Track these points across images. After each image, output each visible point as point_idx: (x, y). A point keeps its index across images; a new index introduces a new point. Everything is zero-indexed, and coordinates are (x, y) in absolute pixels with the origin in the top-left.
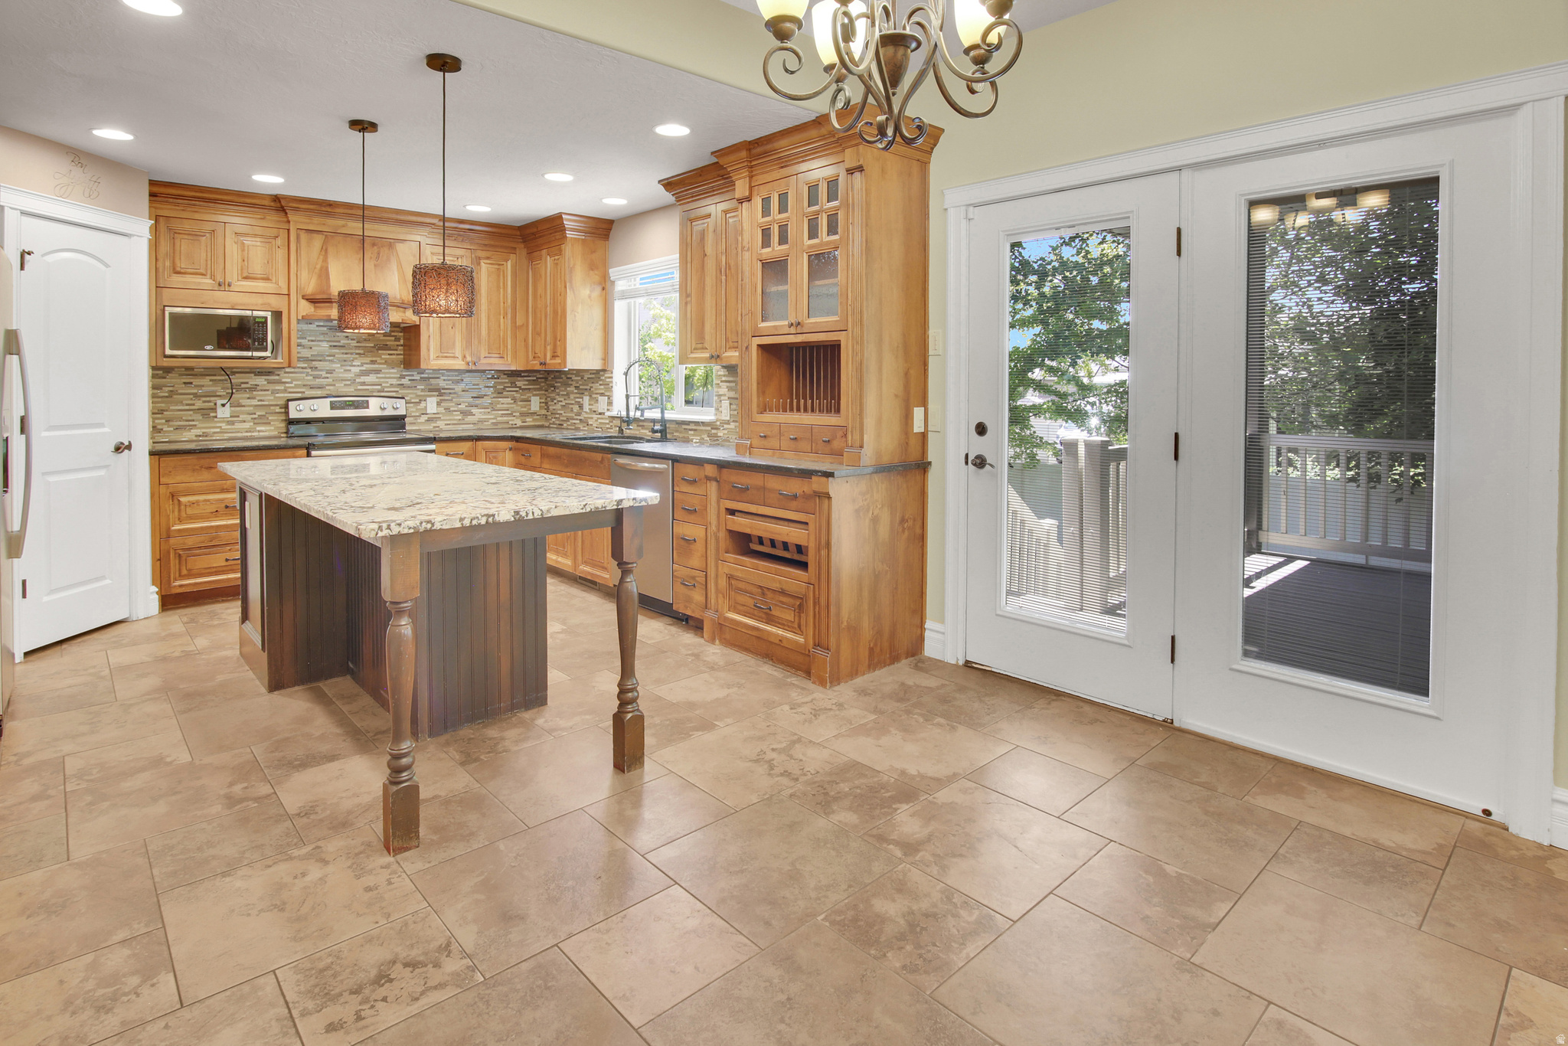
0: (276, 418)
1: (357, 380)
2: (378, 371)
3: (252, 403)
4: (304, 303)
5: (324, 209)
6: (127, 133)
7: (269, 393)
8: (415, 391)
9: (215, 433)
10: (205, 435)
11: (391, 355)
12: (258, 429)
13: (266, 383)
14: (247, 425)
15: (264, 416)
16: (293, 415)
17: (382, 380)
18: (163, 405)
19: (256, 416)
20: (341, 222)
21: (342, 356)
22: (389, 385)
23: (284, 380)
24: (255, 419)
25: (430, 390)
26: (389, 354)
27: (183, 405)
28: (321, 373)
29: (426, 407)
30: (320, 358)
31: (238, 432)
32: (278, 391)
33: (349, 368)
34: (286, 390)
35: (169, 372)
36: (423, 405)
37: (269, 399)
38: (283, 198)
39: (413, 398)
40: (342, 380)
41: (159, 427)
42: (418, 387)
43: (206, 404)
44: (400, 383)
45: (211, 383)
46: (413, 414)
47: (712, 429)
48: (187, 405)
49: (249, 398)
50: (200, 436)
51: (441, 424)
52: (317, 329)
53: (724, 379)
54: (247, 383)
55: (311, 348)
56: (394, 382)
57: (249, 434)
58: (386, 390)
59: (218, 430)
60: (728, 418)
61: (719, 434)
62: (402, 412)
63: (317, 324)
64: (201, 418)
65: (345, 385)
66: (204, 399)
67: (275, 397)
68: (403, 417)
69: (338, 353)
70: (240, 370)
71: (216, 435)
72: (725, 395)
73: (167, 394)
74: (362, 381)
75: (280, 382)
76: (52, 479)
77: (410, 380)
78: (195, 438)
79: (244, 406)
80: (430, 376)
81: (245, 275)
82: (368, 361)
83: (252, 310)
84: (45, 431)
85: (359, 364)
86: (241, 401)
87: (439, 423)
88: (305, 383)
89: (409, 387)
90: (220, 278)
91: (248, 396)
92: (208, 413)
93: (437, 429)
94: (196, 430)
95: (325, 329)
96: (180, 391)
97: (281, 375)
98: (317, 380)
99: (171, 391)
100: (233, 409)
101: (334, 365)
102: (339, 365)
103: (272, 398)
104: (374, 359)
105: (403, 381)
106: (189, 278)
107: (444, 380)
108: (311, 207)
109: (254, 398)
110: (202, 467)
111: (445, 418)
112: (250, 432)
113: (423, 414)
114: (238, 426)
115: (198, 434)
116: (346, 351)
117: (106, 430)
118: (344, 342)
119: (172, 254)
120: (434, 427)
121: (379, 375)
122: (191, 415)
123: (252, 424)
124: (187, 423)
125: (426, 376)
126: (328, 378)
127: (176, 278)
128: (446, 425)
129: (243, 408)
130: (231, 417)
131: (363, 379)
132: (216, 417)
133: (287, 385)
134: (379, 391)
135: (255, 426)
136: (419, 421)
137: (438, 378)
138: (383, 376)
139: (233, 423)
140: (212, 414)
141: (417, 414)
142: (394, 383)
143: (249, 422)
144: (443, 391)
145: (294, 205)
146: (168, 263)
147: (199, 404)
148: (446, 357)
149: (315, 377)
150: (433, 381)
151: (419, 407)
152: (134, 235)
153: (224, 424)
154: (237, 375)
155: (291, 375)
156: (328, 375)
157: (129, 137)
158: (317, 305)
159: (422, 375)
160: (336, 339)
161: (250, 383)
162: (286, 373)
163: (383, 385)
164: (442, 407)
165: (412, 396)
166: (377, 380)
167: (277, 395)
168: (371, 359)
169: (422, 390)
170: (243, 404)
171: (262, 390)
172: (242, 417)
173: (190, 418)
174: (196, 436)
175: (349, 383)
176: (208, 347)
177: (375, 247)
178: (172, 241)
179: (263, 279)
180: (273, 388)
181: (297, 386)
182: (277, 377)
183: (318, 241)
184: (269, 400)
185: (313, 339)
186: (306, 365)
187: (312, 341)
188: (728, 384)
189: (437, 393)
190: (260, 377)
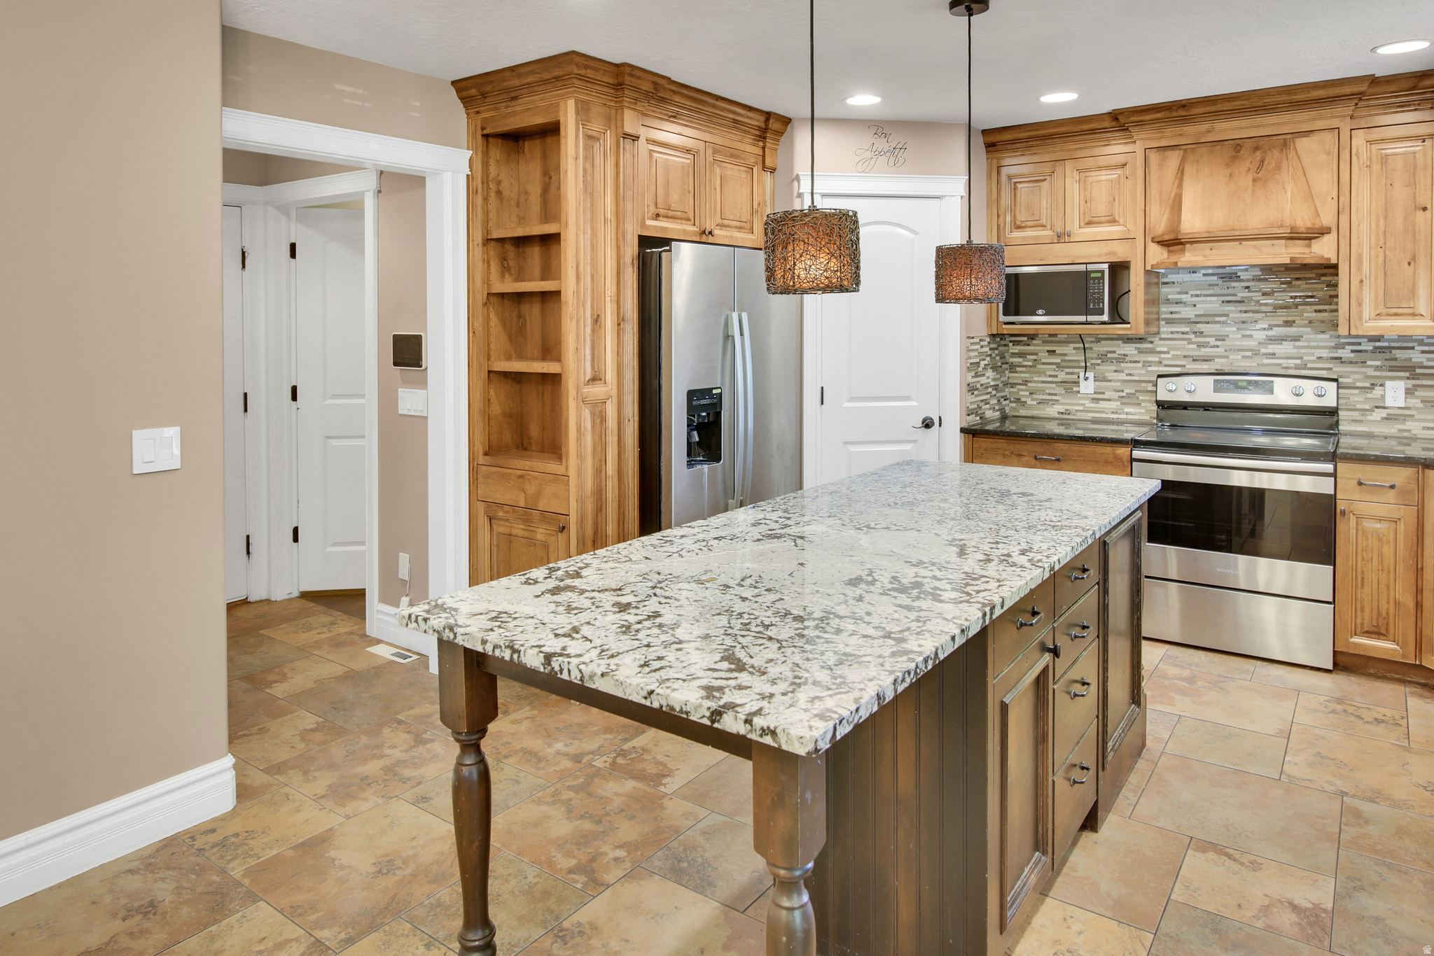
0: (1147, 398)
1: (1263, 351)
2: (1296, 339)
3: (1120, 378)
4: (1154, 249)
5: (1175, 114)
6: (874, 95)
7: (1140, 365)
8: (1364, 370)
9: (1077, 411)
10: (1068, 412)
11: (1320, 311)
12: (1126, 410)
13: (1136, 352)
14: (1113, 405)
15: (1134, 394)
16: (1163, 396)
17: (1303, 351)
18: (1027, 375)
19: (1124, 394)
20: (1204, 127)
21: (1239, 315)
22: (1315, 358)
23: (1158, 349)
24: (1122, 397)
25: (1392, 369)
26: (1316, 311)
27: (1046, 376)
28: (1207, 340)
29: (1383, 397)
30: (1208, 318)
31: (1103, 412)
32: (1150, 364)
33: (1248, 333)
34: (1161, 363)
35: (1033, 339)
36: (1378, 392)
37: (1139, 372)
38: (1121, 114)
39: (1359, 380)
40: (1239, 350)
41: (1023, 399)
42: (1369, 363)
43: (1070, 376)
44: (1336, 355)
45: (1074, 351)
46: (1358, 406)
48: (1050, 376)
49: (1116, 371)
50: (1062, 413)
51: (1415, 427)
52: (1204, 278)
54: (1114, 352)
55: (1195, 306)
56: (1325, 353)
57: (1115, 416)
58: (1309, 365)
59: (1081, 408)
62: (1329, 401)
63: (1203, 271)
64: (1064, 392)
65: (1243, 357)
66: (1067, 370)
67: (1147, 371)
68: (1333, 412)
69: (1233, 312)
70: (1106, 336)
71: (1078, 414)
73: (1030, 364)
74: (1271, 351)
75: (1153, 352)
76: (853, 449)
77: (1352, 351)
78: (1057, 416)
79: (1110, 381)
80: (1393, 344)
81: (1087, 220)
82: (1281, 323)
83: (1086, 264)
84: (847, 401)
85: (1266, 326)
86: (1106, 374)
87: (1409, 425)
88: (1186, 354)
89: (1351, 363)
90: (1059, 229)
91: (1115, 368)
92: (1070, 386)
93: (1406, 434)
94: (1058, 407)
95: (1215, 278)
96: (1043, 361)
97: (1155, 343)
98: (1203, 349)
99: (1035, 360)
100: (1097, 383)
101: (1227, 329)
102: (1235, 329)
103: (1144, 372)
104: (1290, 319)
105: (1341, 353)
106: (1028, 233)
107: (1423, 352)
108: (1158, 115)
109: (1122, 371)
110: (1012, 453)
111: (1422, 417)
112: (1117, 413)
113: (1377, 407)
114: (1103, 405)
115: (1061, 411)
116: (1245, 309)
117: (914, 403)
118: (1240, 295)
119: (1013, 207)
120: (1400, 430)
121: (1297, 343)
122: (1053, 388)
123: (1119, 403)
124: (1050, 397)
125: (1386, 344)
126: (1218, 347)
127: (1018, 234)
128: (1424, 428)
129: (1109, 384)
130: (1095, 393)
131: (1271, 348)
132: (1079, 392)
133: (1163, 356)
134: (1297, 367)
135: (1122, 407)
136: (1369, 418)
137: (1413, 348)
138: (1306, 344)
139: (1097, 400)
140: (1075, 389)
141: (1367, 407)
142: (1324, 355)
143: (1115, 400)
144: (1418, 371)
145: (1136, 119)
146: (1008, 219)
147: (1062, 376)
148: (1396, 315)
149: (1200, 345)
150: (1399, 354)
151: (1369, 396)
152: (945, 196)
153: (1088, 402)
154: (1103, 342)
155: (1167, 342)
156: (1218, 343)
157: (877, 100)
158: (1170, 248)
159: (1378, 344)
160: (1230, 291)
161: (1118, 352)
162: (1161, 339)
163: (1305, 358)
164: (1418, 397)
165: (1357, 377)
166: (1296, 351)
167: (1150, 368)
168: (1285, 319)
169: (1377, 368)
170: (1109, 378)
171: (1131, 362)
172: (1108, 394)
173: (1053, 392)
174: (1059, 413)
175: (1249, 354)
176: (1040, 312)
177: (1258, 153)
178: (1013, 193)
179: (1109, 222)
180: (1145, 359)
181: (1175, 357)
182: (1150, 346)
183: (1174, 158)
184: (1140, 375)
185: (1198, 292)
186: (1188, 329)
187: (1197, 296)
189: (1407, 374)
190: (1129, 345)
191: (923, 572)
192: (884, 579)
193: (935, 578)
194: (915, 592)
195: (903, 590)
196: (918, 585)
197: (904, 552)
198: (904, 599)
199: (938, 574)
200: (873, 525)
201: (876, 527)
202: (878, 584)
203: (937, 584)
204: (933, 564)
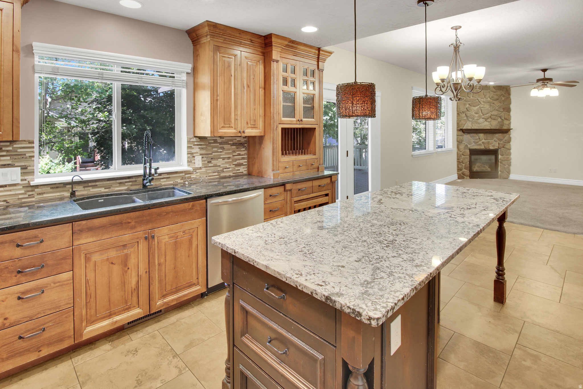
47: (185, 174)
53: (196, 143)
60: (201, 166)
61: (192, 177)
72: (197, 153)
188: (200, 146)
191: (394, 196)
192: (404, 195)
193: (391, 195)
194: (397, 193)
195: (400, 193)
196: (396, 194)
197: (399, 201)
198: (400, 192)
199: (390, 196)
200: (411, 212)
201: (409, 211)
202: (406, 194)
203: (391, 194)
204: (390, 198)
